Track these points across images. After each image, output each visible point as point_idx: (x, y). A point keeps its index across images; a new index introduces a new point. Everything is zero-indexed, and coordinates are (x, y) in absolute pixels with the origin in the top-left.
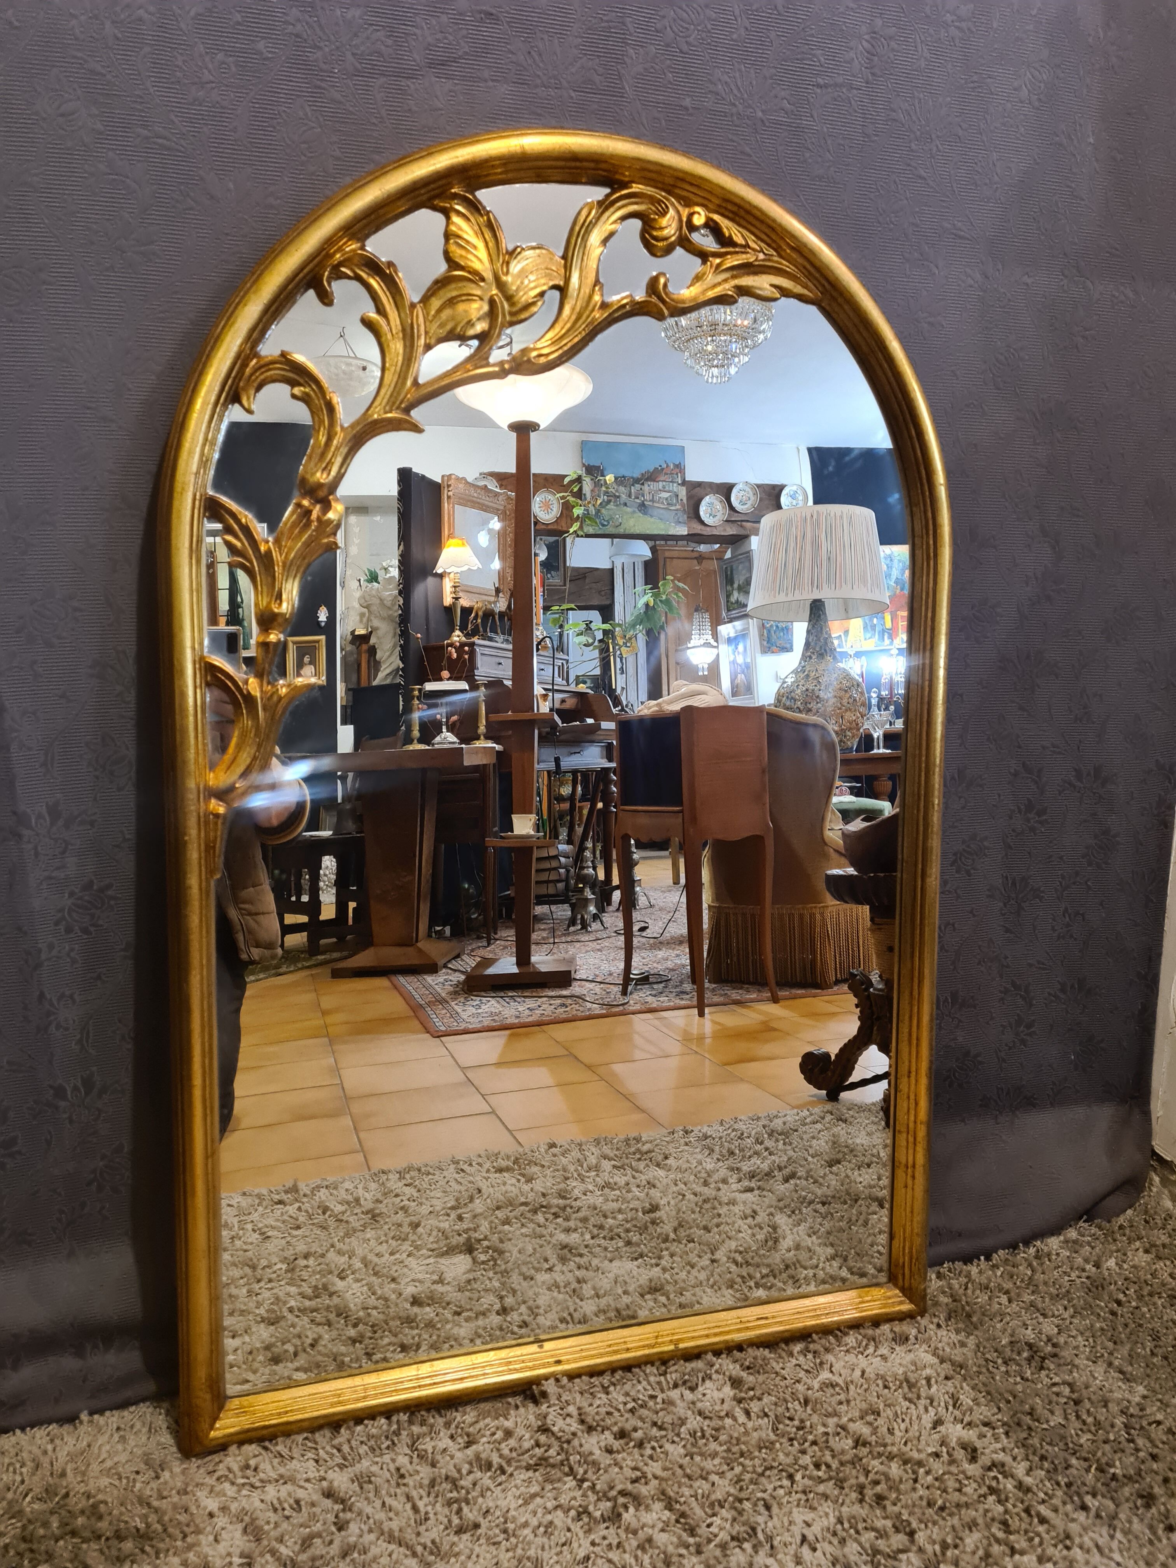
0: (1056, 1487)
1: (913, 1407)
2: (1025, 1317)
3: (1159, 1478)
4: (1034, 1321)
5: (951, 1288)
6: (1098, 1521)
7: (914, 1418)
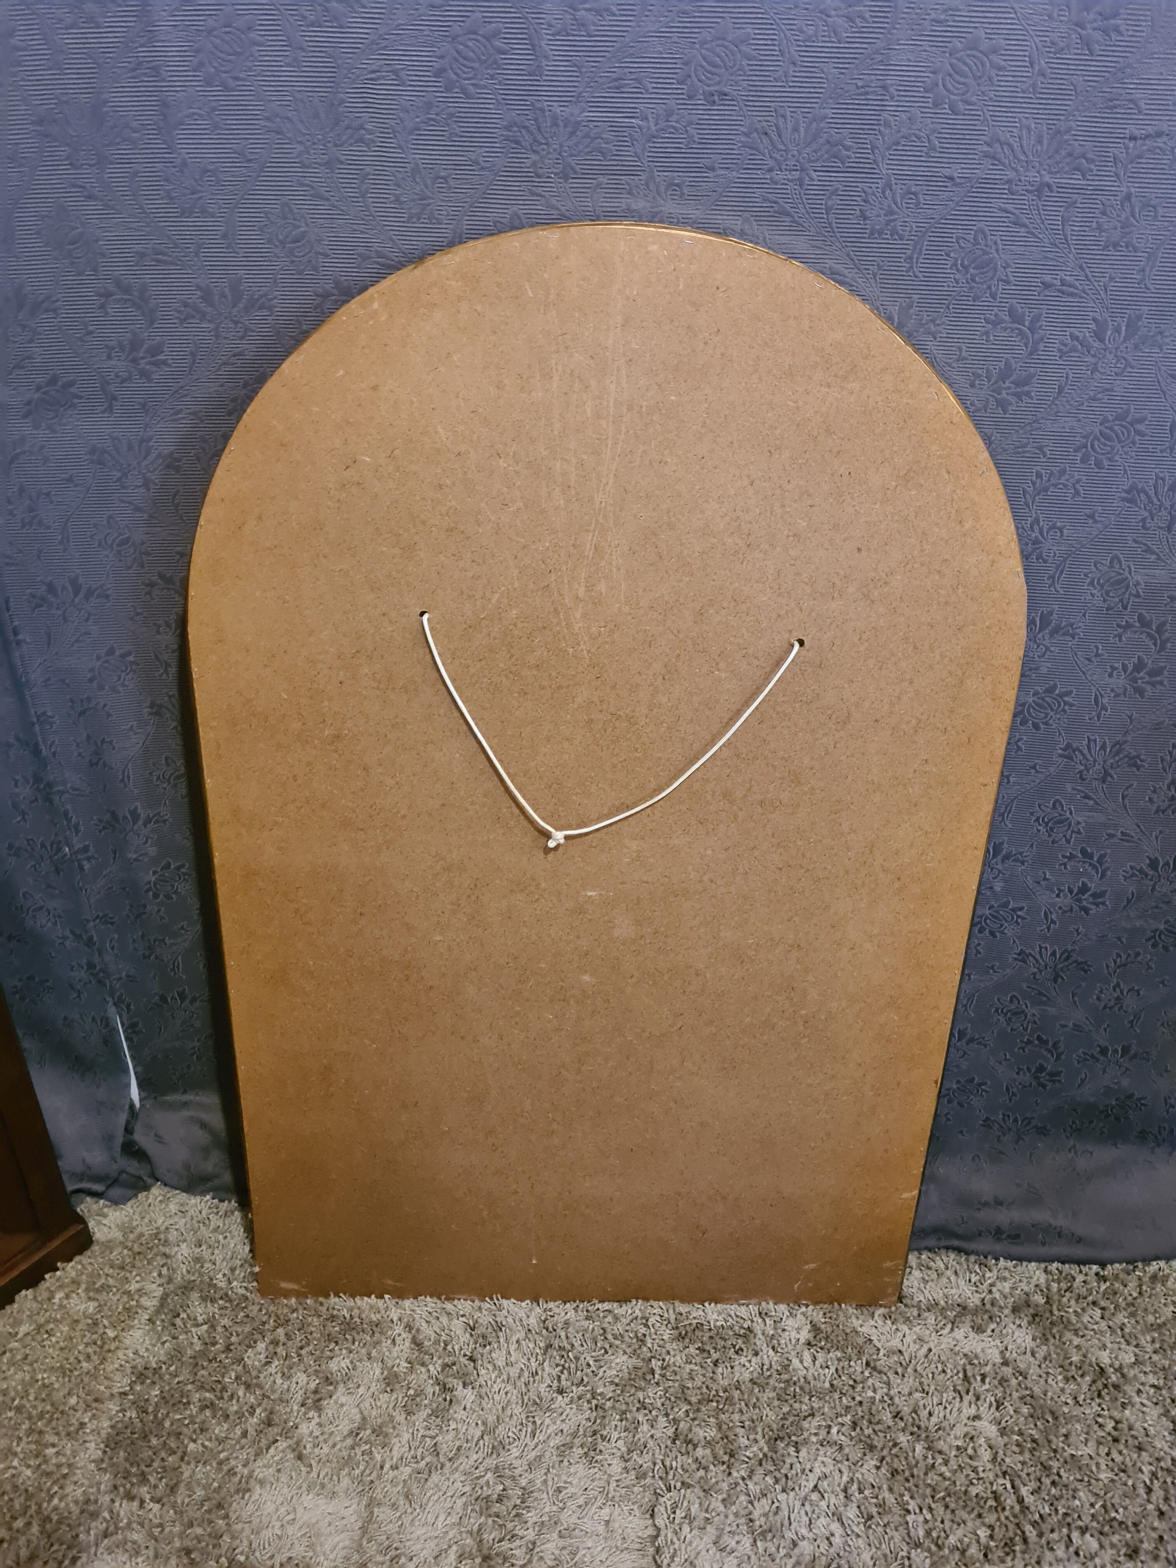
0: (1053, 1513)
1: (958, 1399)
2: (1107, 1339)
3: (1155, 1535)
4: (1116, 1346)
5: (1048, 1289)
6: (1075, 1558)
7: (955, 1409)
